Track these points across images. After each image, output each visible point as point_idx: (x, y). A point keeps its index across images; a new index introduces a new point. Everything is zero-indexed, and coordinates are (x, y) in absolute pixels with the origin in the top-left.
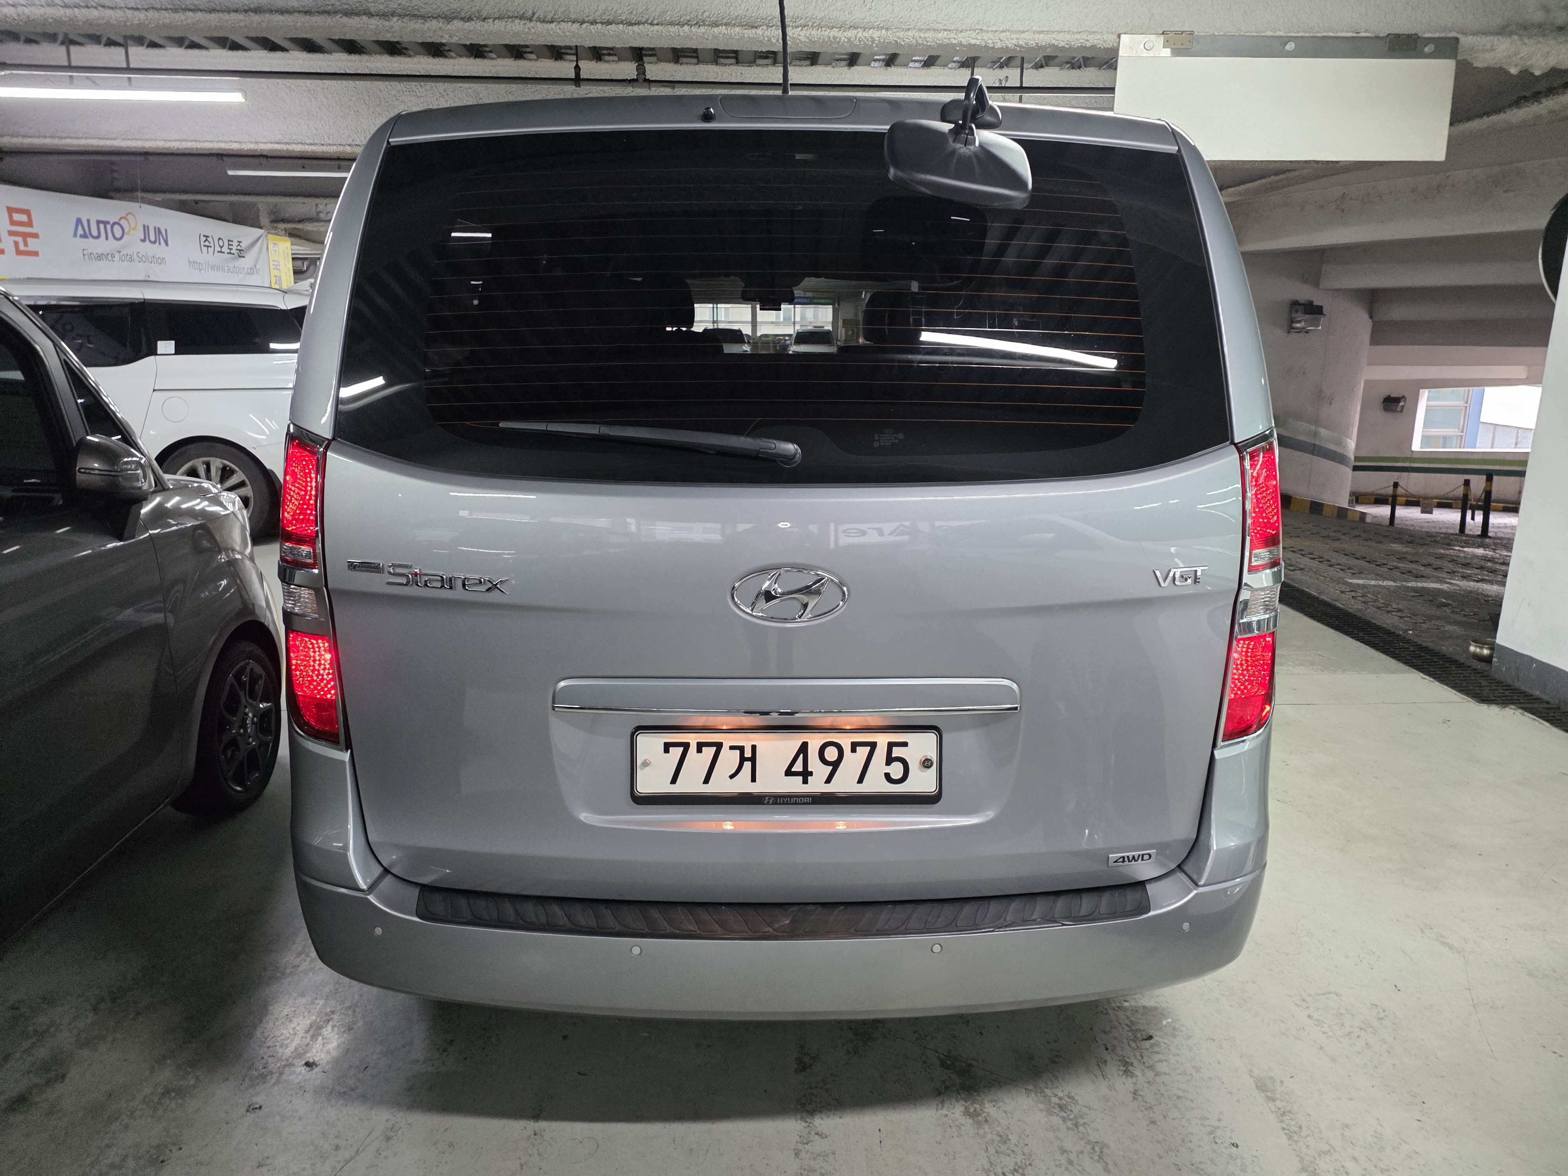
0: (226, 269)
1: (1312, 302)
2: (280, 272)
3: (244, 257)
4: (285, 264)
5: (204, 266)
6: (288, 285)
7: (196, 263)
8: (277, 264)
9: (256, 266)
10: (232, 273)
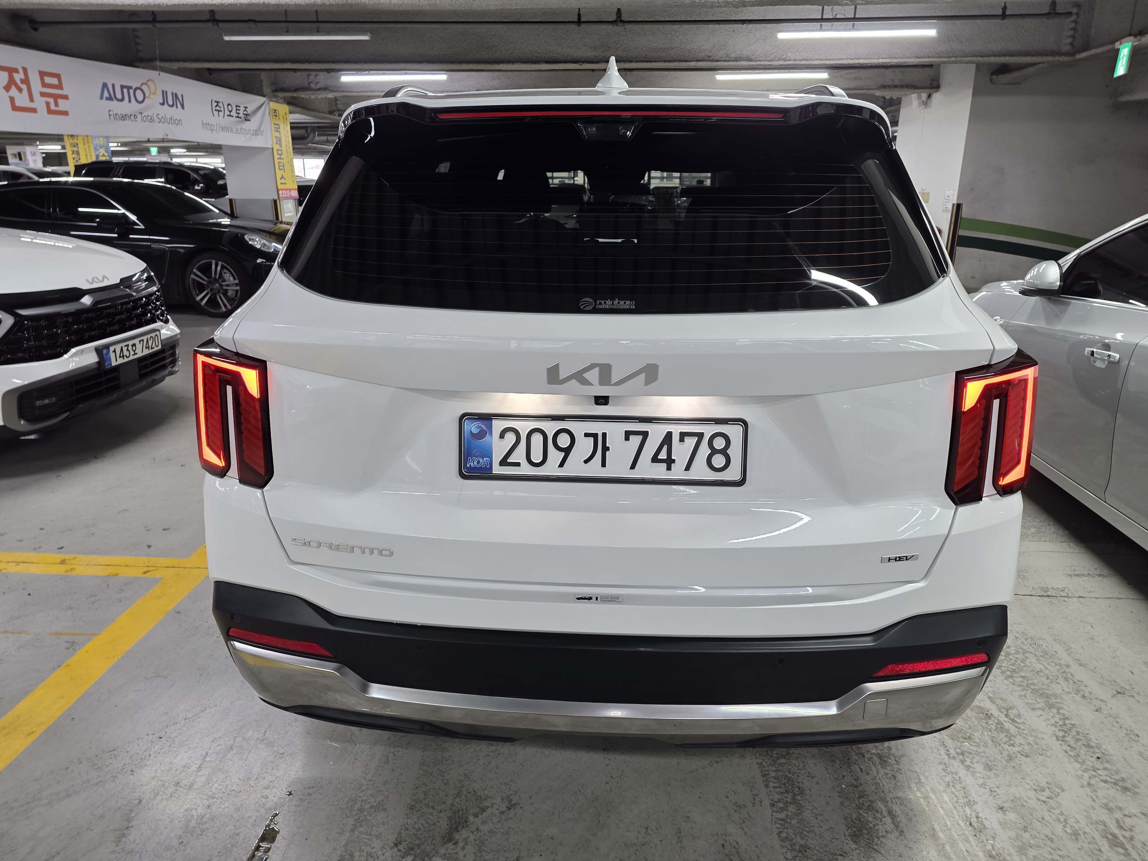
0: (235, 129)
2: (280, 134)
3: (250, 120)
4: (284, 127)
5: (215, 127)
6: (286, 145)
7: (209, 124)
8: (278, 127)
9: (260, 128)
10: (239, 134)
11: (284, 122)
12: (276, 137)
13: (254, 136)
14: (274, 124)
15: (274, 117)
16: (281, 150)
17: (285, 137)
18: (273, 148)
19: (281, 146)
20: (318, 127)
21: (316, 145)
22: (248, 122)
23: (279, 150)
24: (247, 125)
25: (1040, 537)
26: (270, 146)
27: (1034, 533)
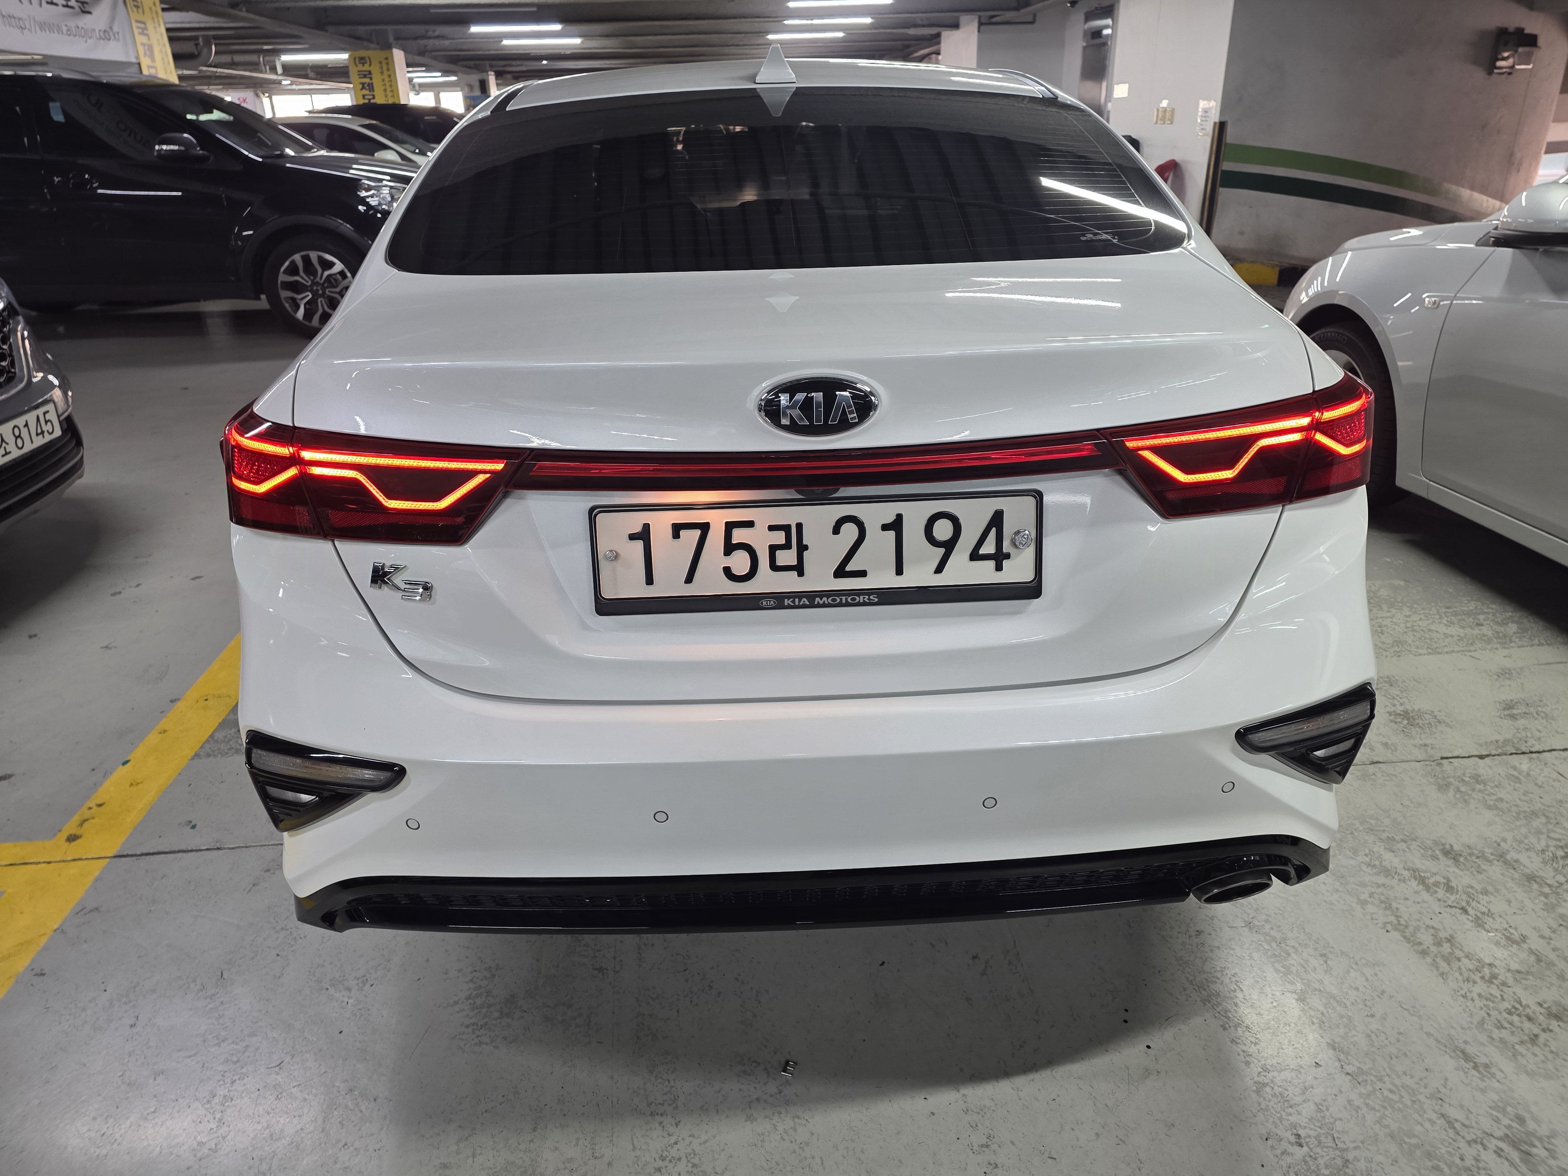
0: (65, 29)
1: (1523, 30)
2: (149, 39)
3: (90, 13)
4: (155, 28)
5: (27, 23)
6: (163, 59)
7: (14, 18)
8: (142, 26)
9: (111, 28)
10: (75, 36)
11: (153, 19)
12: (143, 44)
13: (102, 42)
14: (137, 21)
15: (135, 9)
16: (155, 67)
17: (159, 44)
18: (139, 64)
19: (153, 60)
20: (216, 37)
21: (215, 69)
22: (88, 16)
23: (152, 67)
24: (86, 21)
25: (1530, 639)
26: (133, 60)
27: (1518, 633)
